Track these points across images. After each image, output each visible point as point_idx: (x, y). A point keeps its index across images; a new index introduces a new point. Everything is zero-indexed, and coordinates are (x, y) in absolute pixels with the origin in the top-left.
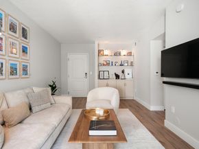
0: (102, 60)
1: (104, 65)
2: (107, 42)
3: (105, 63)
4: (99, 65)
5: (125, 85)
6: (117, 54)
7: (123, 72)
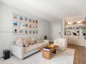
0: (67, 26)
1: (68, 29)
2: (69, 19)
4: (65, 29)
5: (79, 38)
6: (75, 23)
7: (78, 32)
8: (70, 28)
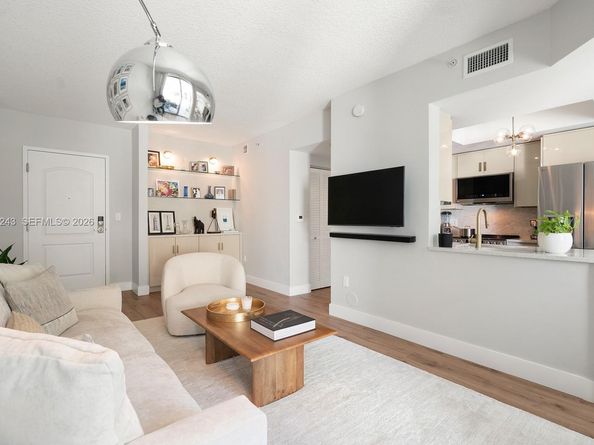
1: (163, 194)
3: (165, 190)
5: (220, 246)
7: (214, 215)
8: (172, 193)
